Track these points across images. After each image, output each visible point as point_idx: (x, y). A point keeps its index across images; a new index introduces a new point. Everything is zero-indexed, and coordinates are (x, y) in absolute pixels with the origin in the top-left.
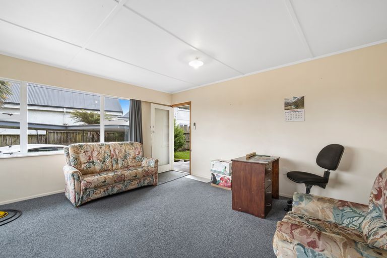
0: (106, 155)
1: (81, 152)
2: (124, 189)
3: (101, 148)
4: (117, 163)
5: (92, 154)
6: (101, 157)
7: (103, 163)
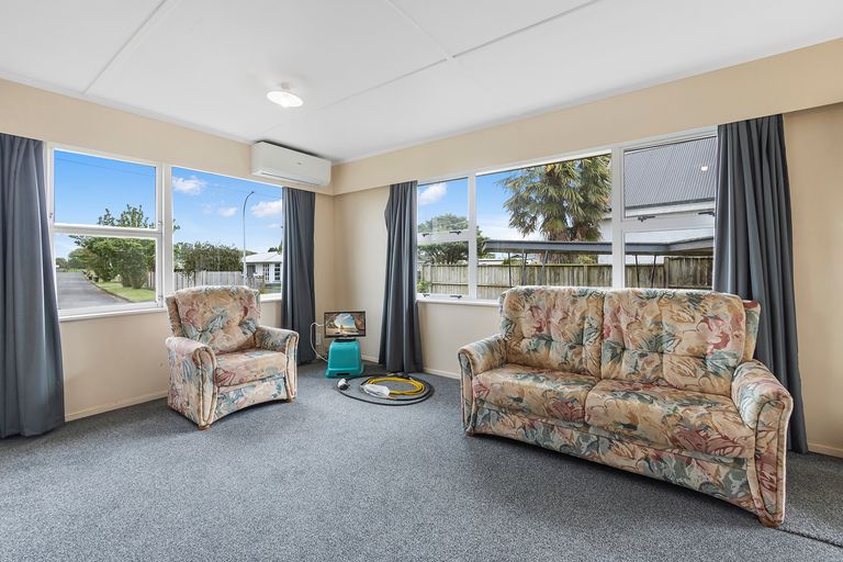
0: (586, 326)
1: (524, 307)
2: (584, 452)
3: (574, 302)
4: (617, 357)
5: (548, 317)
6: (571, 328)
7: (571, 348)
